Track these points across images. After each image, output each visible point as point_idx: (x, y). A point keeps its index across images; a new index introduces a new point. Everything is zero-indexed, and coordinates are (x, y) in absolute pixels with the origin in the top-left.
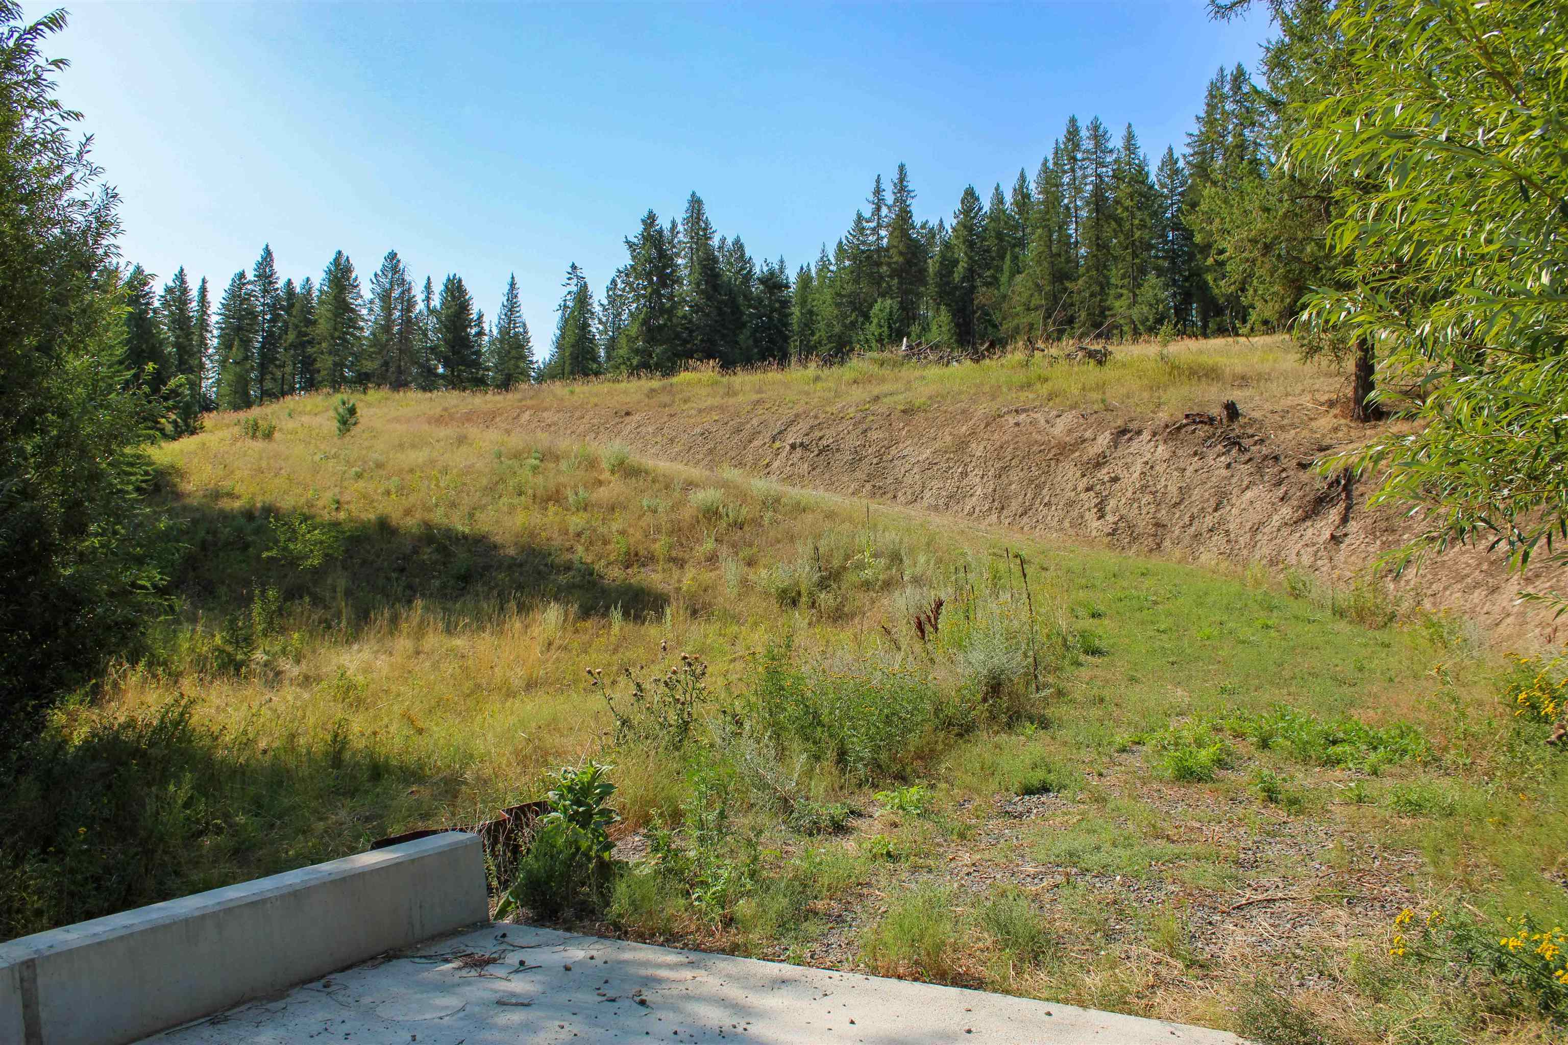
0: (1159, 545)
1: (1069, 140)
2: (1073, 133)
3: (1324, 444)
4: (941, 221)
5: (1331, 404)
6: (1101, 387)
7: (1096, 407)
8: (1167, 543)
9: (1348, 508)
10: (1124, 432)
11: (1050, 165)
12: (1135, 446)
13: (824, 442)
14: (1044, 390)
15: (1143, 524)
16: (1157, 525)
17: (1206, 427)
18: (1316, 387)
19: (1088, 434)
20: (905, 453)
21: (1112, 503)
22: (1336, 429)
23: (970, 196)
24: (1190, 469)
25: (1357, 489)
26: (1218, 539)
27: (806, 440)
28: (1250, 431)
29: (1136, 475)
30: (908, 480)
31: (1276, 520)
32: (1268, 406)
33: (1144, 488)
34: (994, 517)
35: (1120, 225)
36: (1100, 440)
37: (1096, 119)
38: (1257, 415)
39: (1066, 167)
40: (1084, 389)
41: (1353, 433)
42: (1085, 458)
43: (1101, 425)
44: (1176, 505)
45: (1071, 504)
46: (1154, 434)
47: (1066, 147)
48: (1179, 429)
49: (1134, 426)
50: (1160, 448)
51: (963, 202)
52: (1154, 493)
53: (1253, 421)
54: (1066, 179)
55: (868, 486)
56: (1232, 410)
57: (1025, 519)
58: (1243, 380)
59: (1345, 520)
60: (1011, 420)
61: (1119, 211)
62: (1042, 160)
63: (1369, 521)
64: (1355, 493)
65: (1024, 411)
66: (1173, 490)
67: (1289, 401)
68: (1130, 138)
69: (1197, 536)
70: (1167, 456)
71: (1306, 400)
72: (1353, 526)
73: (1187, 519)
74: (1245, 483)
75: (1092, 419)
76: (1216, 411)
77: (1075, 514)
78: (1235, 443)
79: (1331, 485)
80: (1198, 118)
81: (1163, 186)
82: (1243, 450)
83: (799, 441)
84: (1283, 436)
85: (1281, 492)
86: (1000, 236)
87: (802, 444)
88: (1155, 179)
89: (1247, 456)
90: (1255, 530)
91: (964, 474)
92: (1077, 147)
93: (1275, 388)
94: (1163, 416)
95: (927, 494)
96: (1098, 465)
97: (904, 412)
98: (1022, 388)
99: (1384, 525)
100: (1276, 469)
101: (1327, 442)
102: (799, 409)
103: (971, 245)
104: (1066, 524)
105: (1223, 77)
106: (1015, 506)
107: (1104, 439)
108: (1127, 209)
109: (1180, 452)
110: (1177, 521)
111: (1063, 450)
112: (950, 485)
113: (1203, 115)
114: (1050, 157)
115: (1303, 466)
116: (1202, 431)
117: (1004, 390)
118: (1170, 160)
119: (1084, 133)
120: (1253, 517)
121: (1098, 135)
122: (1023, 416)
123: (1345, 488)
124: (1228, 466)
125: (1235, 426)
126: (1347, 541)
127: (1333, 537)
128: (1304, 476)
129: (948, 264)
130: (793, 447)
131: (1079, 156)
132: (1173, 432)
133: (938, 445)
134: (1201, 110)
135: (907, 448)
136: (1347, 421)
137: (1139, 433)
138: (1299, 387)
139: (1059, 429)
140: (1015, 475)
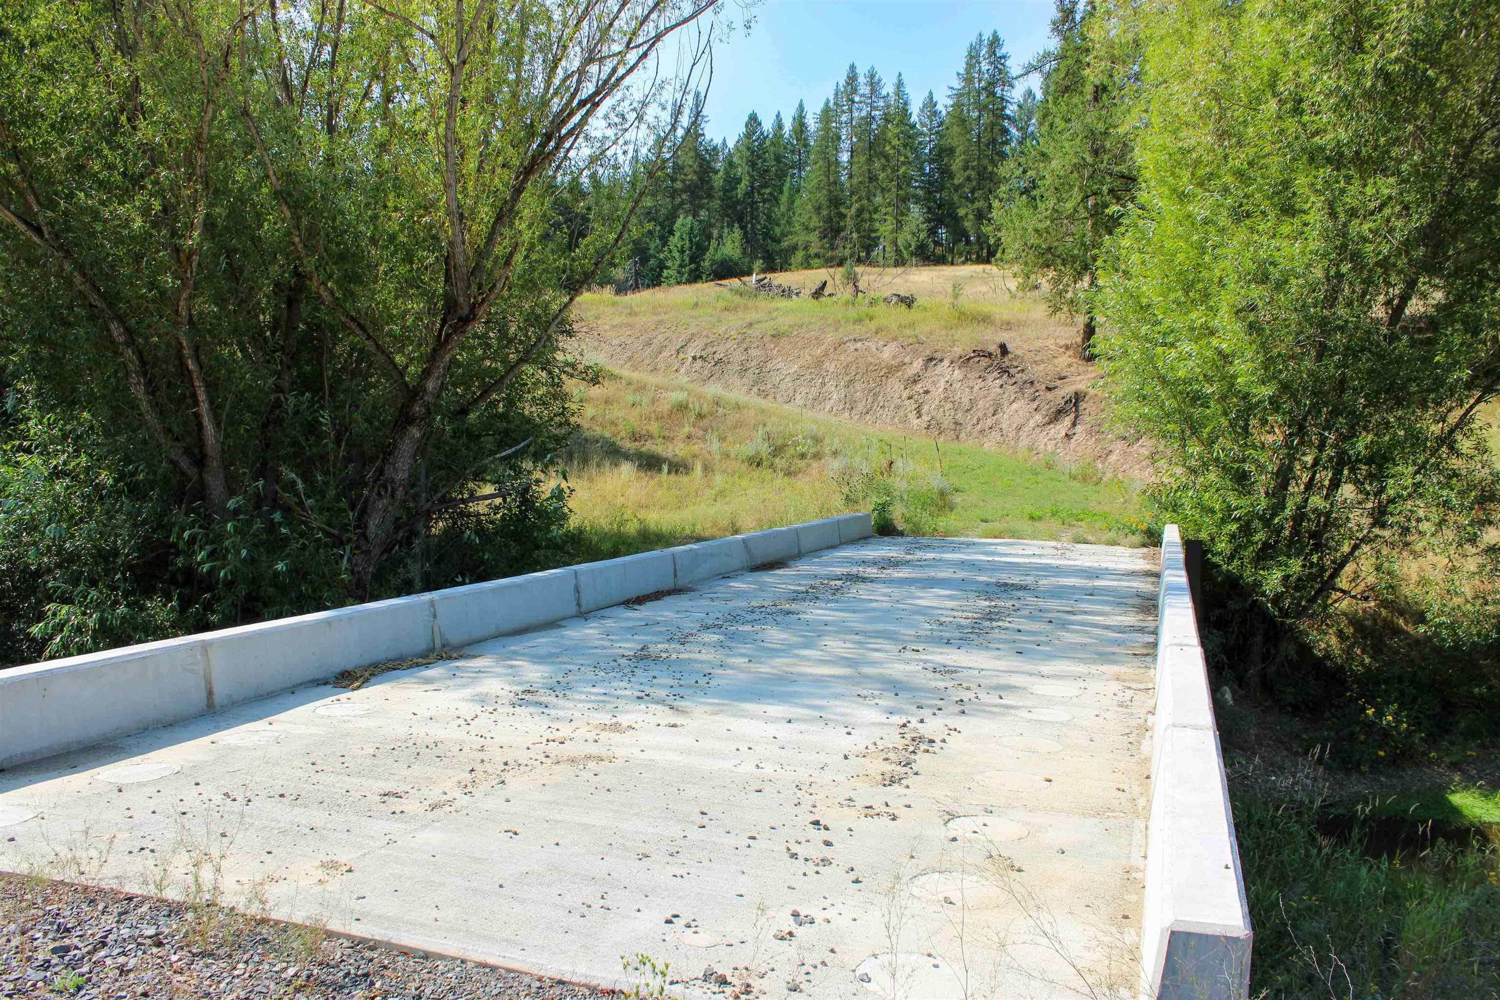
0: (958, 437)
1: (848, 84)
2: (852, 78)
3: (1063, 375)
4: (724, 140)
5: (1067, 348)
6: (912, 325)
7: (911, 341)
8: (963, 435)
9: (1076, 417)
10: (931, 359)
11: (831, 104)
12: (939, 369)
13: (717, 357)
14: (873, 325)
15: (947, 423)
16: (956, 423)
17: (987, 360)
18: (1057, 334)
19: (907, 360)
20: (778, 366)
21: (926, 408)
22: (1070, 365)
23: (753, 121)
24: (976, 388)
25: (1082, 405)
26: (995, 434)
27: (704, 354)
28: (1015, 364)
29: (941, 389)
30: (783, 386)
31: (1032, 423)
32: (1026, 346)
33: (946, 398)
34: (847, 414)
35: (888, 161)
36: (915, 364)
37: (873, 68)
38: (1019, 352)
39: (845, 108)
40: (900, 326)
41: (1081, 369)
42: (906, 377)
43: (916, 354)
44: (968, 410)
45: (898, 407)
46: (952, 362)
47: (846, 90)
48: (969, 359)
49: (938, 355)
50: (956, 372)
51: (746, 126)
52: (953, 402)
53: (1017, 357)
54: (844, 118)
55: (755, 389)
56: (1004, 350)
57: (868, 417)
58: (1008, 326)
59: (1074, 424)
60: (851, 346)
61: (887, 148)
62: (824, 100)
63: (1089, 426)
64: (1081, 408)
65: (860, 340)
66: (965, 401)
67: (1038, 344)
68: (900, 85)
69: (982, 431)
70: (960, 377)
71: (1050, 343)
72: (1079, 429)
73: (975, 421)
74: (1012, 398)
75: (908, 349)
76: (993, 348)
77: (902, 414)
78: (1005, 371)
79: (1066, 402)
80: (958, 74)
81: (923, 125)
82: (1010, 376)
83: (698, 355)
84: (1036, 368)
85: (1035, 405)
86: (778, 159)
87: (701, 357)
88: (917, 120)
89: (1013, 380)
90: (1019, 429)
91: (823, 384)
92: (854, 91)
93: (1029, 333)
94: (958, 350)
95: (798, 396)
96: (915, 382)
97: (773, 336)
98: (855, 322)
99: (1097, 428)
100: (1033, 390)
101: (1064, 374)
102: (693, 330)
103: (753, 165)
104: (896, 420)
105: (981, 41)
106: (860, 407)
107: (918, 364)
108: (894, 147)
109: (969, 376)
110: (969, 421)
111: (892, 370)
112: (814, 391)
113: (962, 71)
114: (831, 98)
115: (1049, 389)
116: (985, 362)
117: (843, 323)
118: (930, 104)
119: (862, 80)
120: (1018, 421)
121: (874, 83)
122: (859, 345)
123: (1075, 404)
124: (1001, 386)
125: (1005, 359)
126: (1075, 437)
127: (1067, 435)
128: (1049, 395)
129: (732, 182)
130: (694, 358)
131: (857, 99)
132: (965, 361)
133: (801, 362)
134: (962, 69)
135: (778, 363)
136: (1077, 360)
137: (941, 360)
138: (1046, 333)
139: (887, 354)
140: (858, 386)
